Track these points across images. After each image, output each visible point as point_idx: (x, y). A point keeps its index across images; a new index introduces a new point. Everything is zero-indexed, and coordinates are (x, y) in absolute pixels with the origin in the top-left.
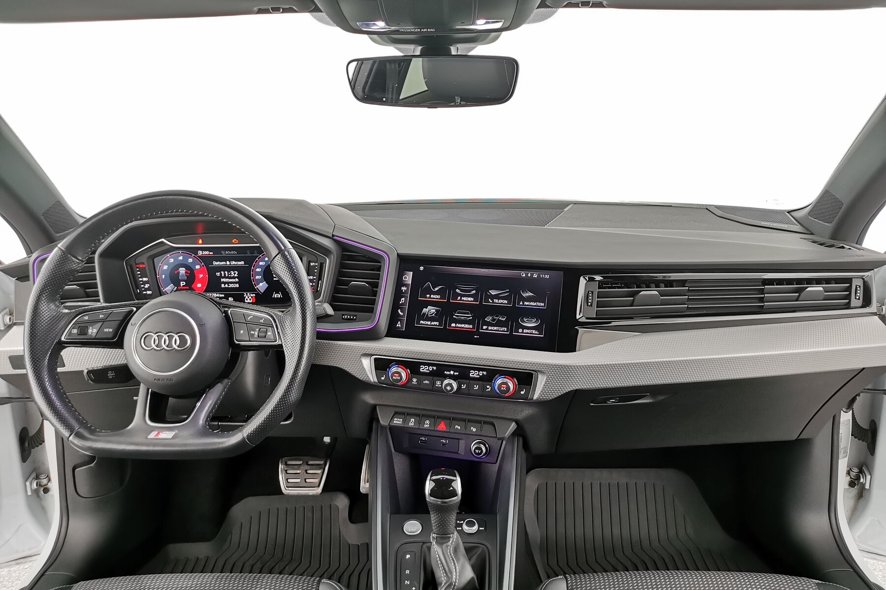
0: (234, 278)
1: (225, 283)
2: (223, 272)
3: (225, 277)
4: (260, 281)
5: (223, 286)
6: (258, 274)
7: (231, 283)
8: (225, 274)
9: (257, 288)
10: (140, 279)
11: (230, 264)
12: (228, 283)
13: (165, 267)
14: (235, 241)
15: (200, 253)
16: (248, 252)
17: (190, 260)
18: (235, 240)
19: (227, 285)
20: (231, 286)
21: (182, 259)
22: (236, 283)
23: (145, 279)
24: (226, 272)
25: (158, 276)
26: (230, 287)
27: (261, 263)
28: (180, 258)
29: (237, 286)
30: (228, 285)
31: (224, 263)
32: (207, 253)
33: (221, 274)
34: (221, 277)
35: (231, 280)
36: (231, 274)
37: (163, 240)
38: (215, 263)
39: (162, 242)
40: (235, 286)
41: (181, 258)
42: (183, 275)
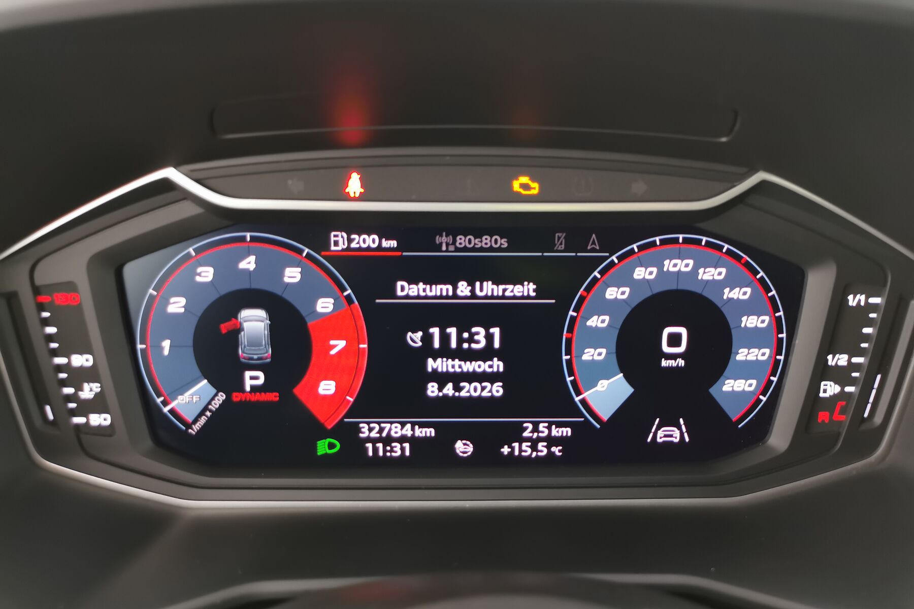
0: (486, 354)
1: (442, 379)
2: (435, 331)
3: (445, 352)
4: (598, 372)
5: (432, 389)
6: (595, 338)
7: (472, 377)
8: (445, 338)
9: (583, 402)
10: (60, 360)
11: (473, 295)
12: (457, 379)
13: (177, 305)
14: (525, 187)
15: (339, 241)
16: (560, 238)
17: (292, 275)
18: (524, 180)
19: (450, 385)
20: (469, 390)
21: (252, 267)
22: (491, 378)
23: (80, 360)
24: (452, 331)
25: (140, 347)
26: (463, 394)
27: (612, 293)
28: (243, 265)
29: (497, 390)
30: (458, 388)
31: (446, 289)
32: (370, 241)
33: (427, 339)
34: (427, 351)
35: (468, 367)
36: (471, 340)
37: (170, 173)
38: (407, 290)
39: (166, 185)
40: (485, 394)
41: (249, 263)
42: (254, 343)
